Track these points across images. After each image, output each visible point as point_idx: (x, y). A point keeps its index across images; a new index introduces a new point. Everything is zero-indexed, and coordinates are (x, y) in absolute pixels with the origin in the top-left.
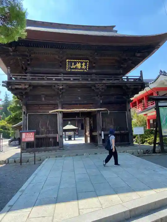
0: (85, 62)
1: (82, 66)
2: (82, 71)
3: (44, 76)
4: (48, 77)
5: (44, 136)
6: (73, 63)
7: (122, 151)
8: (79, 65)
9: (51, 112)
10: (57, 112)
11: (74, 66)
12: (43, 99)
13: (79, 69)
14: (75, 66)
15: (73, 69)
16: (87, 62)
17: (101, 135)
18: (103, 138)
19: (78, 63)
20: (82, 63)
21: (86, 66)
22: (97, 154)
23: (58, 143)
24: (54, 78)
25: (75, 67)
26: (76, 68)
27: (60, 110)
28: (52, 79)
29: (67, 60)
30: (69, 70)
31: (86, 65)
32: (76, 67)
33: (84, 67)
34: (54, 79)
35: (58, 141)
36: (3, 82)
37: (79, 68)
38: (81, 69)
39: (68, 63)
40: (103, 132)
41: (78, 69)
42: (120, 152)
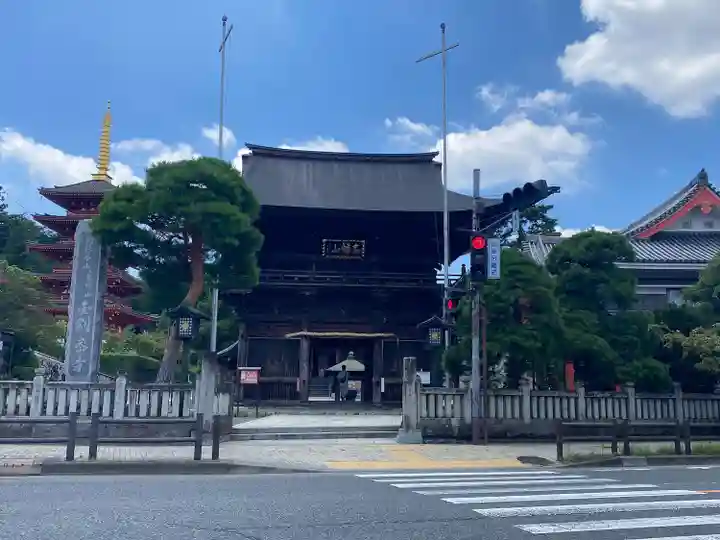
0: (357, 243)
1: (352, 249)
2: (353, 258)
3: (278, 273)
4: (286, 275)
5: (274, 379)
6: (335, 245)
8: (346, 248)
9: (288, 336)
10: (298, 336)
11: (337, 249)
12: (277, 312)
13: (347, 255)
14: (340, 249)
15: (336, 254)
16: (363, 242)
17: (379, 383)
18: (383, 390)
19: (346, 245)
20: (352, 244)
21: (361, 250)
23: (298, 393)
24: (297, 277)
25: (338, 251)
26: (340, 253)
27: (305, 333)
29: (324, 240)
30: (328, 257)
31: (359, 248)
32: (341, 251)
33: (356, 251)
34: (295, 279)
35: (298, 389)
37: (348, 252)
38: (351, 254)
39: (326, 246)
40: (383, 379)
41: (345, 255)
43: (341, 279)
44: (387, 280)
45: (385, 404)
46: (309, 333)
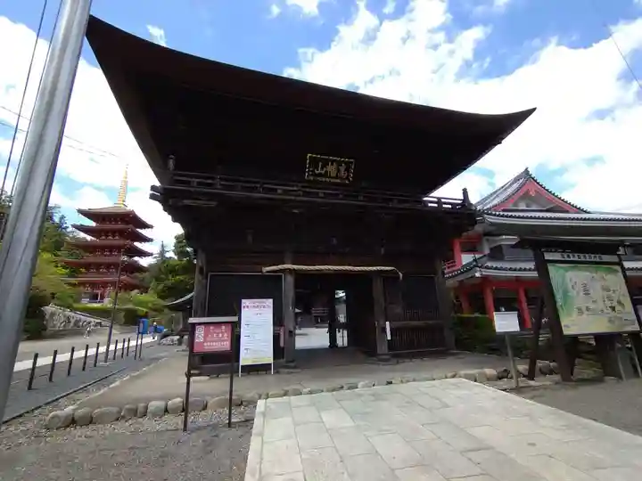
0: (346, 163)
1: (339, 171)
2: (338, 181)
3: (258, 183)
4: (265, 186)
6: (320, 164)
7: (449, 375)
8: (331, 169)
9: (266, 270)
10: (281, 271)
11: (322, 169)
12: (250, 238)
13: (332, 178)
14: (325, 169)
15: (320, 175)
16: (352, 163)
17: (384, 330)
18: (389, 338)
19: (332, 164)
20: (339, 164)
21: (348, 172)
22: (391, 383)
23: (283, 348)
24: (280, 189)
25: (323, 172)
26: (326, 175)
27: (288, 266)
28: (276, 190)
29: (309, 155)
30: (312, 178)
31: (347, 170)
32: (326, 172)
33: (343, 173)
34: (279, 191)
35: (283, 344)
36: (153, 188)
37: (333, 174)
38: (337, 177)
39: (309, 163)
40: (387, 323)
41: (330, 177)
42: (446, 378)
43: (338, 195)
44: (391, 200)
45: (395, 356)
46: (296, 267)
